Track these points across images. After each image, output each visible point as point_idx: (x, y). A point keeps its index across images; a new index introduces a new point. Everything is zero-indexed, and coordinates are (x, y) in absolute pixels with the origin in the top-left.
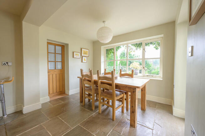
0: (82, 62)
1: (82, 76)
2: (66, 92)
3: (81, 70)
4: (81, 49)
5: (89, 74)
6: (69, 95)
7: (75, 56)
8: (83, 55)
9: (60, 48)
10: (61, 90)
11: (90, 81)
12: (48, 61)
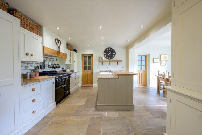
0: (161, 65)
1: (159, 75)
2: (148, 85)
3: (158, 72)
4: (160, 56)
5: (163, 74)
6: (149, 87)
7: (155, 61)
8: (161, 60)
9: (144, 57)
10: (144, 83)
11: (164, 79)
12: (138, 65)
